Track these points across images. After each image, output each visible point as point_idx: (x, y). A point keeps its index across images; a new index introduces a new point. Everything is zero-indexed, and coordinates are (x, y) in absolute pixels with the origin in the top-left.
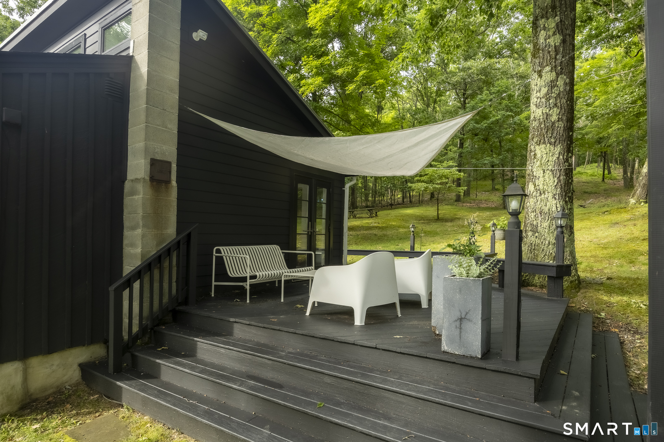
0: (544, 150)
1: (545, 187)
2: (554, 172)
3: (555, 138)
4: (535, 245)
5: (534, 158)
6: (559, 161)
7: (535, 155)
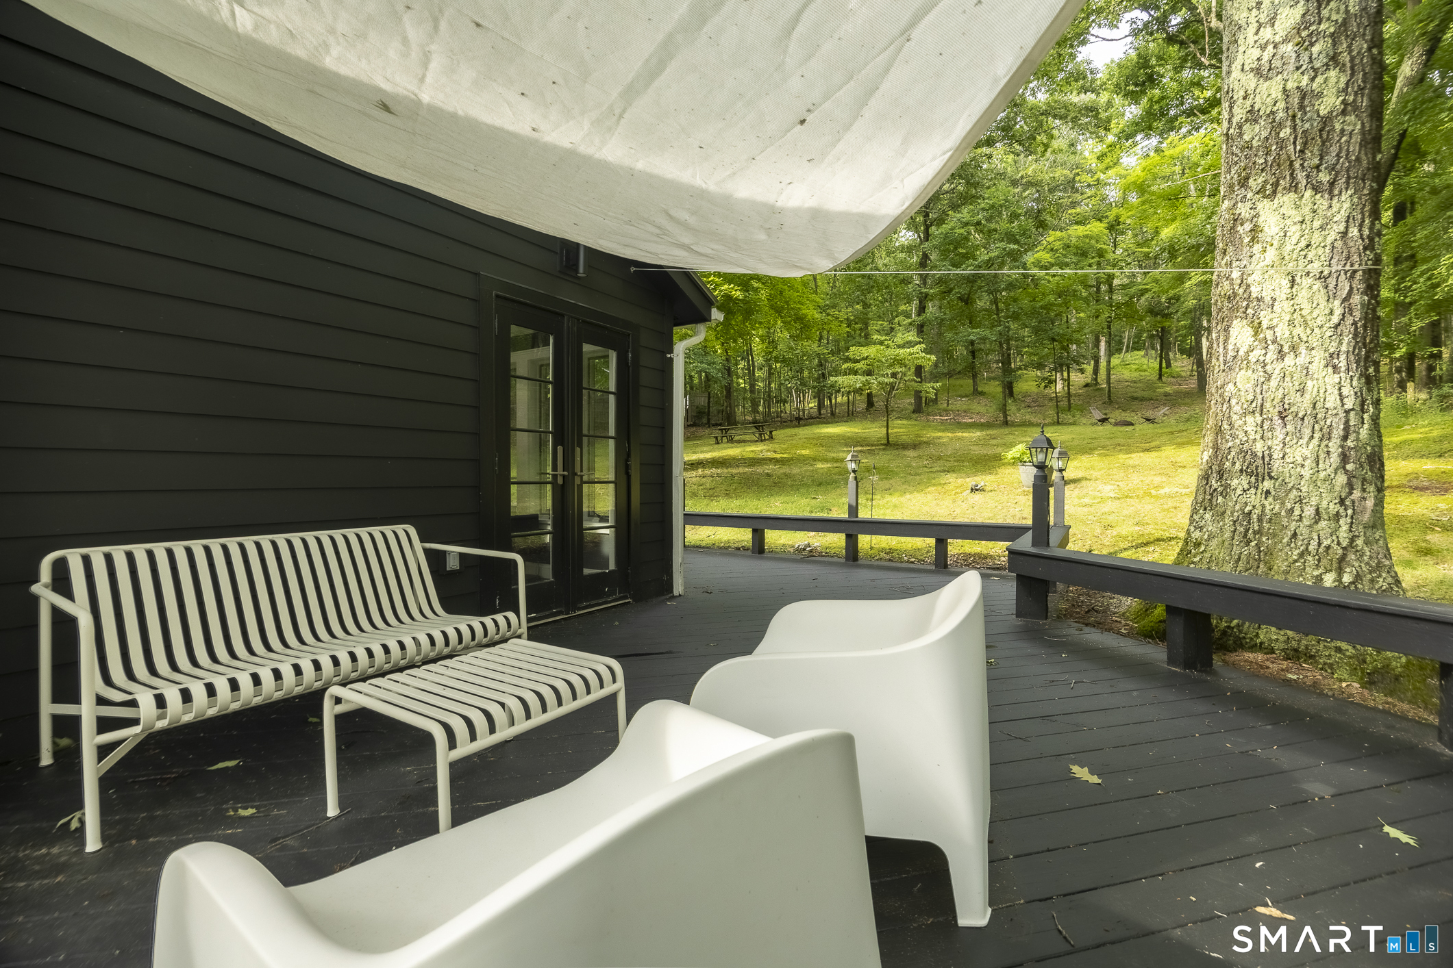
0: (1293, 212)
1: (1299, 330)
2: (1329, 280)
3: (1333, 169)
4: (1260, 520)
5: (1253, 240)
6: (1345, 243)
7: (1255, 230)
